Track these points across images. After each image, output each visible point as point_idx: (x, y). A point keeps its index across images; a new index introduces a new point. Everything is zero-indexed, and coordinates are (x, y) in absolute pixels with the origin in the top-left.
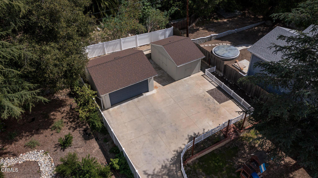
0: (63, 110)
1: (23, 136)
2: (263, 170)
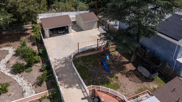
0: (27, 36)
1: (6, 43)
2: (108, 59)
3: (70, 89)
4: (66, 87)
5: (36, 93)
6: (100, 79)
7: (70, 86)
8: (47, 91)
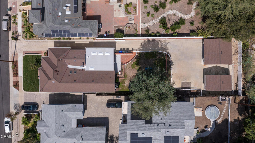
3: (140, 44)
4: (143, 43)
5: (141, 29)
6: (141, 61)
7: (142, 45)
8: (141, 33)
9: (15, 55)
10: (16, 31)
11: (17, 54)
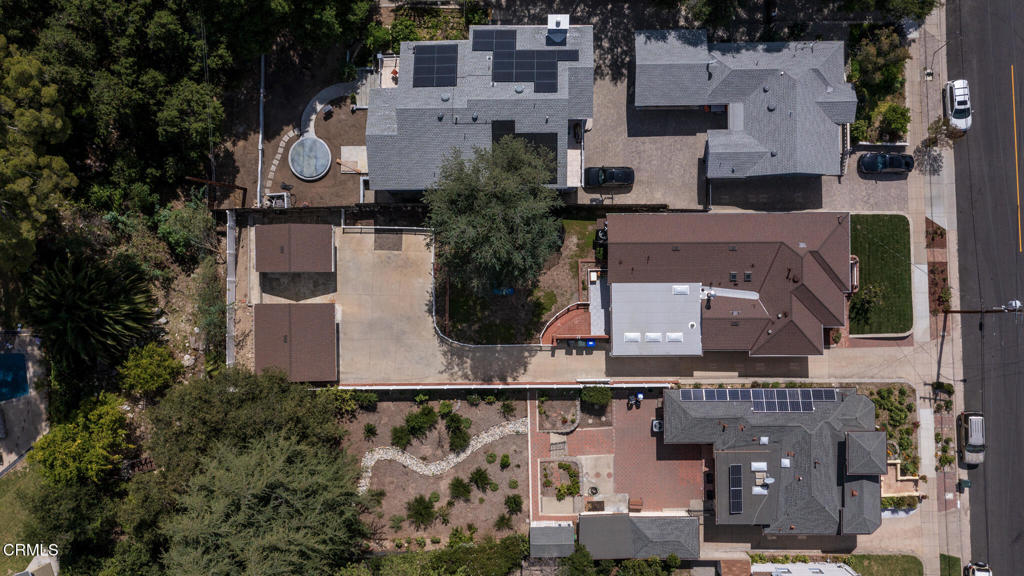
3: (529, 367)
4: (522, 372)
5: (526, 417)
6: (526, 314)
7: (525, 366)
8: (528, 401)
9: (940, 335)
10: (938, 415)
11: (933, 336)
